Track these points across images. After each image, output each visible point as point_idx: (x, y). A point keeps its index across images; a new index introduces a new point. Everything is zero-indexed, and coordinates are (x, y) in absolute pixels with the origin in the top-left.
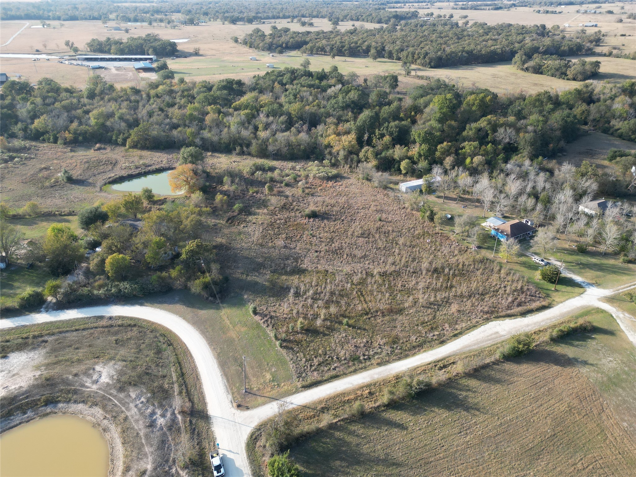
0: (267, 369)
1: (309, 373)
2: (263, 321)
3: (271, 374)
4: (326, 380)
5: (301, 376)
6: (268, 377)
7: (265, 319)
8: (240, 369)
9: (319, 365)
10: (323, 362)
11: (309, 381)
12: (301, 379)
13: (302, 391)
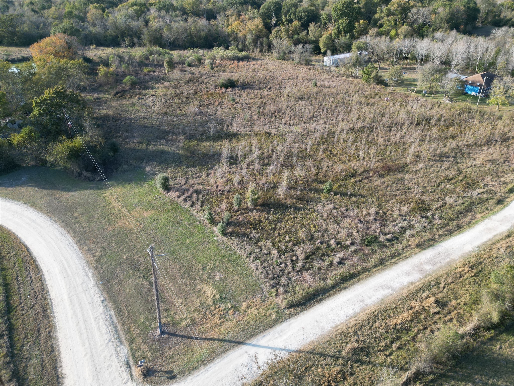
0: (205, 277)
1: (295, 277)
2: (183, 197)
3: (215, 286)
4: (333, 287)
5: (279, 284)
6: (209, 293)
7: (187, 194)
8: (145, 282)
9: (307, 258)
10: (313, 253)
11: (300, 294)
12: (281, 290)
13: (291, 315)
